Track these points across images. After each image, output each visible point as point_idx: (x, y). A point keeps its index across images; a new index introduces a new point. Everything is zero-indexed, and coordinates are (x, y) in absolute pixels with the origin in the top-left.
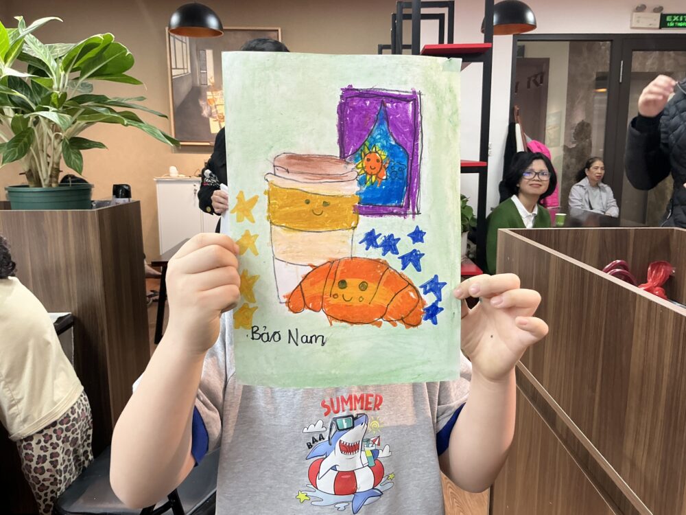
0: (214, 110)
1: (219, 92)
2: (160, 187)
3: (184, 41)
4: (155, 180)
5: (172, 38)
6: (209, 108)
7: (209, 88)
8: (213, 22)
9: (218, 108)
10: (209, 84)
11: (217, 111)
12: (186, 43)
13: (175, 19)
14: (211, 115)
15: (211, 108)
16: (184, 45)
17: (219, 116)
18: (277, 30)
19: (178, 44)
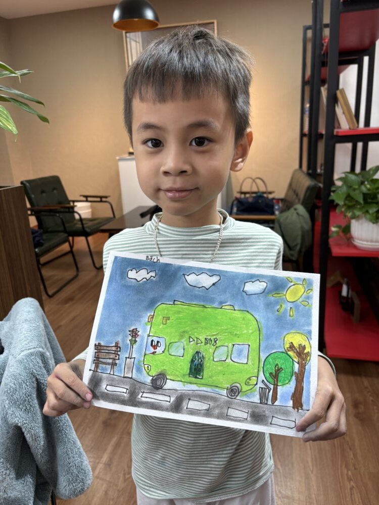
2: (122, 164)
3: (138, 40)
4: (118, 158)
5: (128, 39)
12: (139, 43)
16: (138, 44)
18: (213, 23)
19: (133, 43)
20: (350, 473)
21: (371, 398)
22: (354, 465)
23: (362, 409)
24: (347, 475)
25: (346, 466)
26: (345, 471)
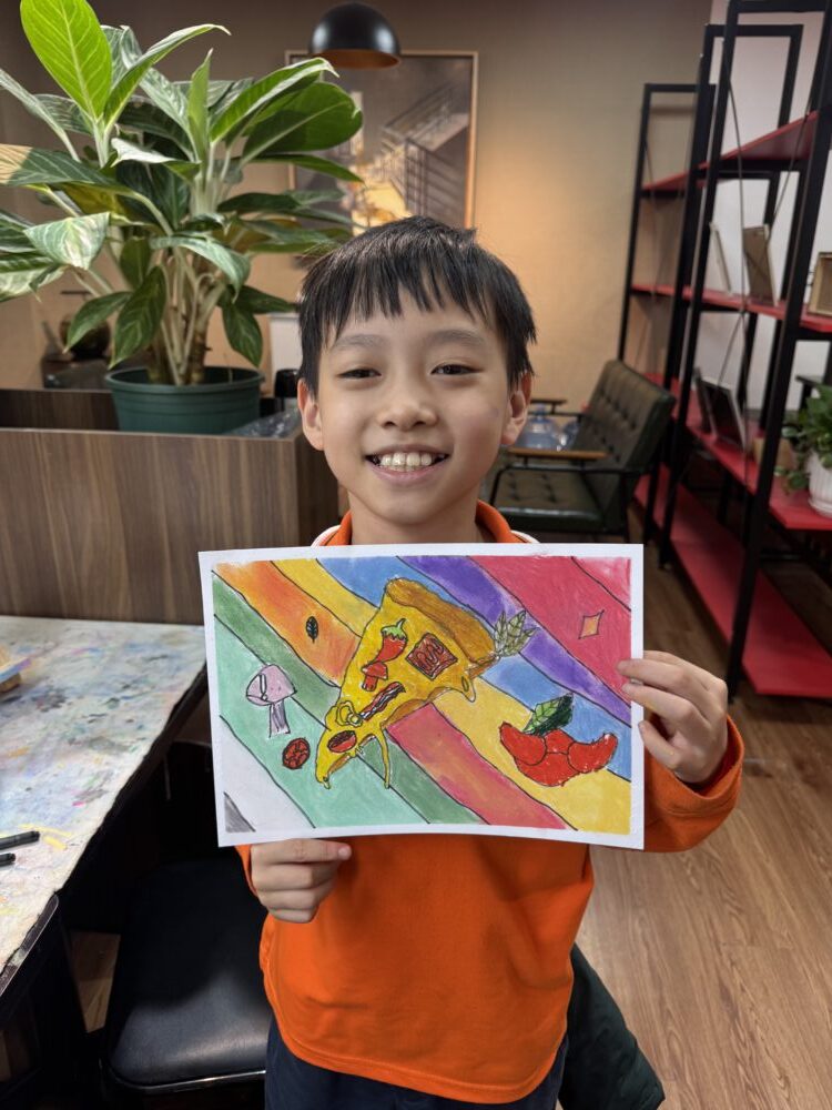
0: (360, 198)
1: (370, 167)
2: (276, 328)
6: (351, 195)
7: (353, 160)
8: (385, 40)
9: (367, 194)
10: (354, 152)
11: (364, 201)
13: (320, 36)
14: (354, 206)
15: (355, 196)
17: (368, 209)
18: (471, 58)
20: (822, 860)
21: (819, 755)
22: (824, 849)
23: (810, 770)
24: (819, 862)
25: (814, 851)
26: (815, 858)
